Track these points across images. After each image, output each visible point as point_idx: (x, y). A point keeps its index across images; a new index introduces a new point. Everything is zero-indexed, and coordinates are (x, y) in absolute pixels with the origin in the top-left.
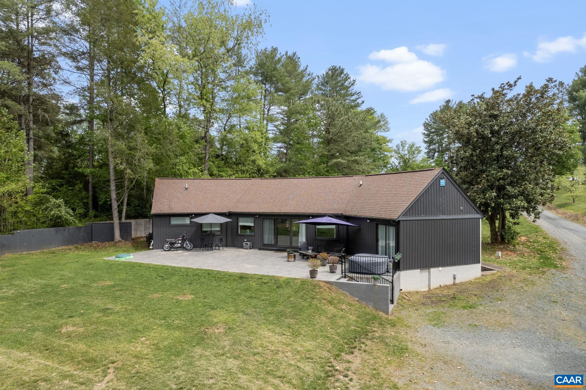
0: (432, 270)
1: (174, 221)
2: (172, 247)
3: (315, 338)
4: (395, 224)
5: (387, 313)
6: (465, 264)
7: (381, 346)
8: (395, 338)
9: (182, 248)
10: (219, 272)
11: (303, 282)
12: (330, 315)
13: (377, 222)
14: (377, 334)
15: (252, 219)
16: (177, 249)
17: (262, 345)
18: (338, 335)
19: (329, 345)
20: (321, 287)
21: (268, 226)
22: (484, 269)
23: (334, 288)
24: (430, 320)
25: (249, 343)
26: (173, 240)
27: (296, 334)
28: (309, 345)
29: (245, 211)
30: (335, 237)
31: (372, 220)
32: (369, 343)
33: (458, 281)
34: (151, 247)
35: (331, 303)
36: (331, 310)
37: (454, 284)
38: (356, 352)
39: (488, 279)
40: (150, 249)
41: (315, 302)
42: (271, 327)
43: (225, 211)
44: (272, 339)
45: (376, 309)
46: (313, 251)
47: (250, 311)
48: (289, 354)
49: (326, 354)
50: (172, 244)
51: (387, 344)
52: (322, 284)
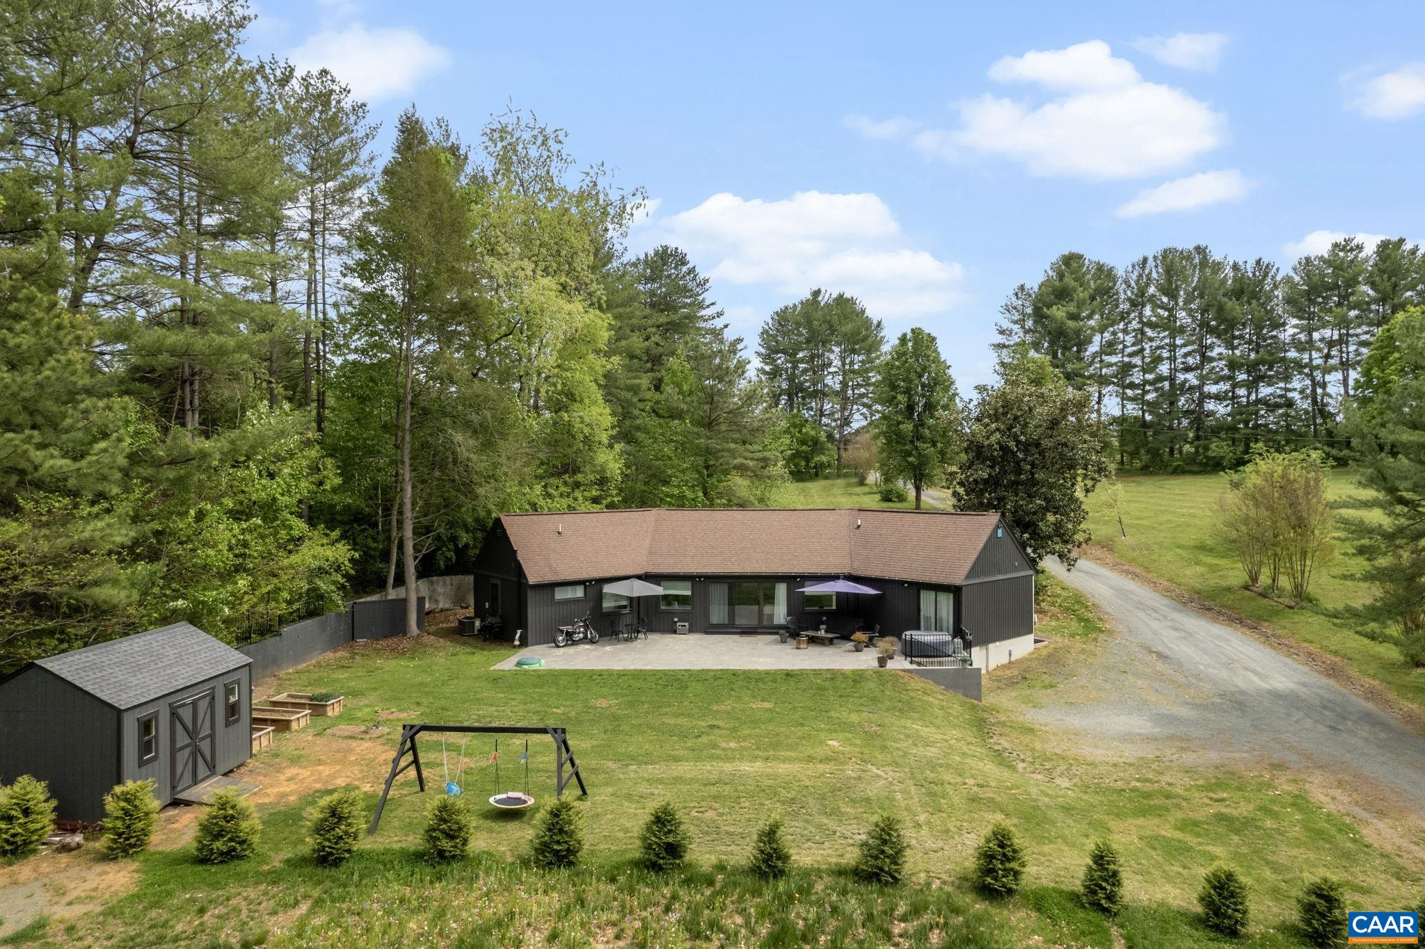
0: (991, 646)
1: (560, 594)
2: (570, 640)
4: (956, 591)
5: (979, 700)
6: (1019, 636)
9: (585, 640)
13: (918, 587)
15: (689, 584)
16: (580, 641)
21: (719, 594)
22: (1036, 641)
26: (570, 628)
29: (676, 570)
30: (834, 607)
31: (911, 584)
33: (1013, 658)
34: (517, 643)
37: (1010, 662)
39: (1044, 653)
40: (515, 647)
43: (639, 571)
45: (966, 696)
46: (826, 631)
50: (569, 635)
52: (902, 674)
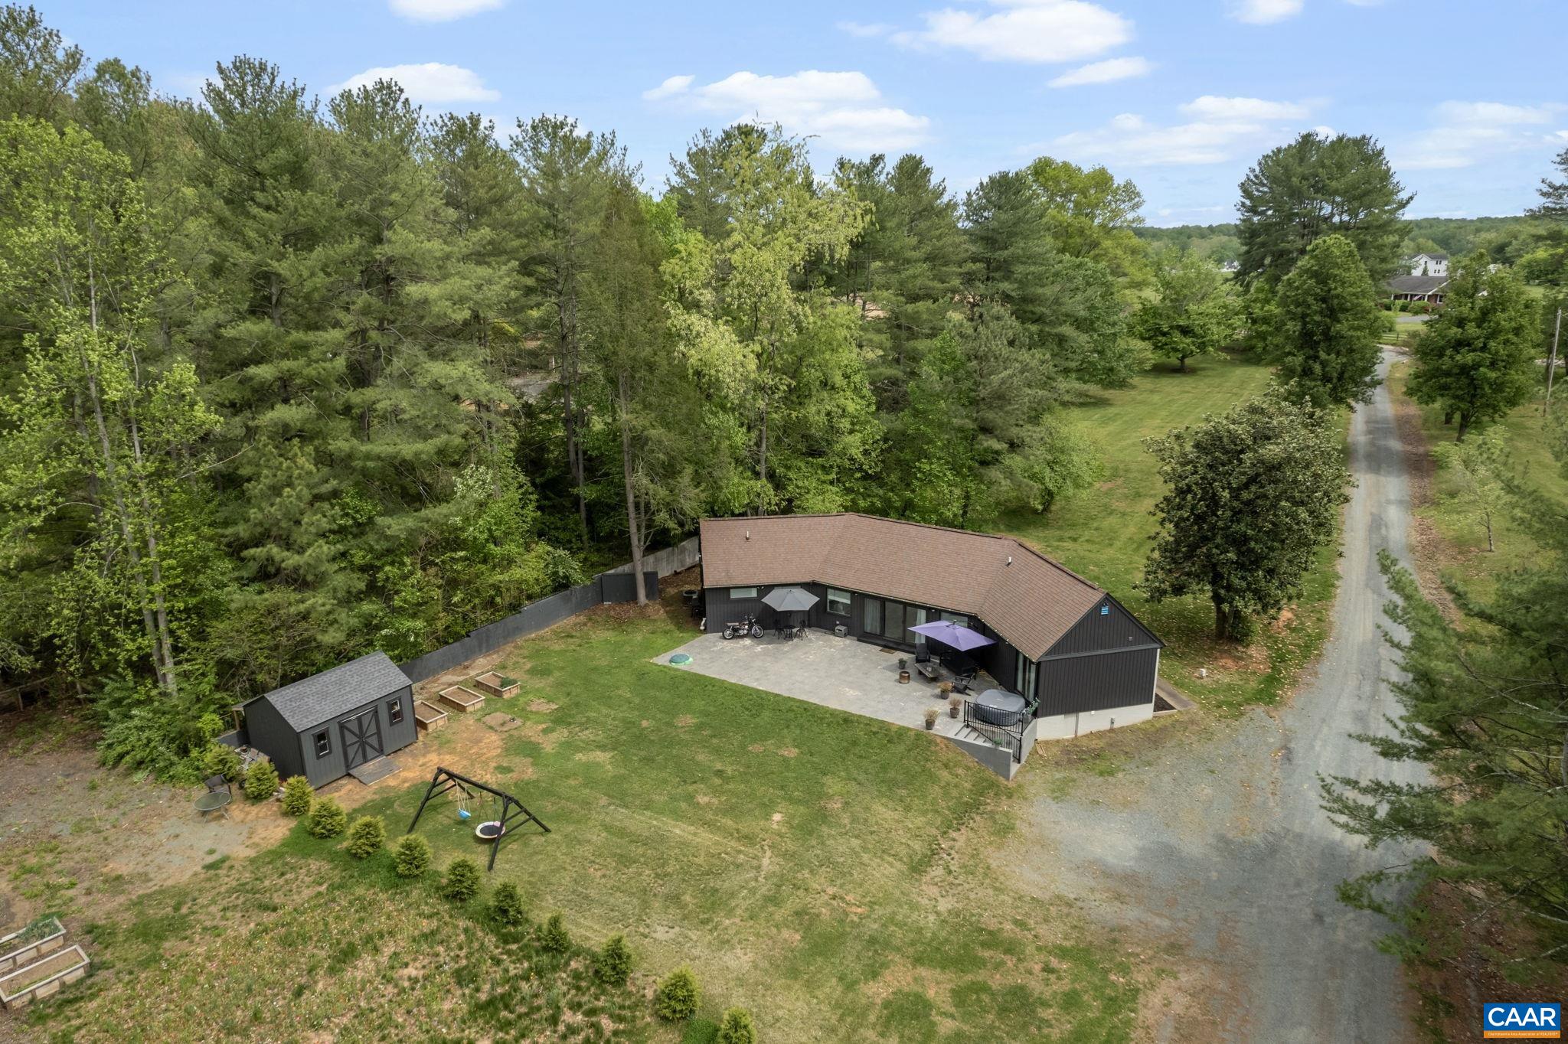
0: (1082, 715)
1: (735, 595)
2: (736, 635)
3: (924, 813)
5: (1007, 778)
6: (1130, 704)
7: (989, 823)
8: (1006, 814)
9: (748, 636)
10: (817, 707)
11: (918, 735)
12: (943, 784)
14: (989, 808)
15: (848, 594)
16: (744, 637)
17: (877, 823)
18: (949, 808)
19: (939, 821)
20: (937, 745)
21: (873, 611)
22: (1157, 708)
23: (952, 744)
24: (1053, 791)
25: (866, 820)
26: (737, 626)
27: (908, 809)
28: (920, 821)
29: (837, 583)
32: (978, 818)
33: (1116, 725)
34: (702, 628)
35: (946, 766)
36: (945, 775)
37: (1112, 729)
38: (963, 829)
39: (1164, 720)
40: (700, 631)
41: (929, 765)
42: (884, 800)
43: (808, 579)
44: (886, 816)
45: (997, 773)
47: (862, 777)
48: (901, 832)
49: (934, 832)
50: (735, 630)
51: (995, 822)
52: (939, 740)
